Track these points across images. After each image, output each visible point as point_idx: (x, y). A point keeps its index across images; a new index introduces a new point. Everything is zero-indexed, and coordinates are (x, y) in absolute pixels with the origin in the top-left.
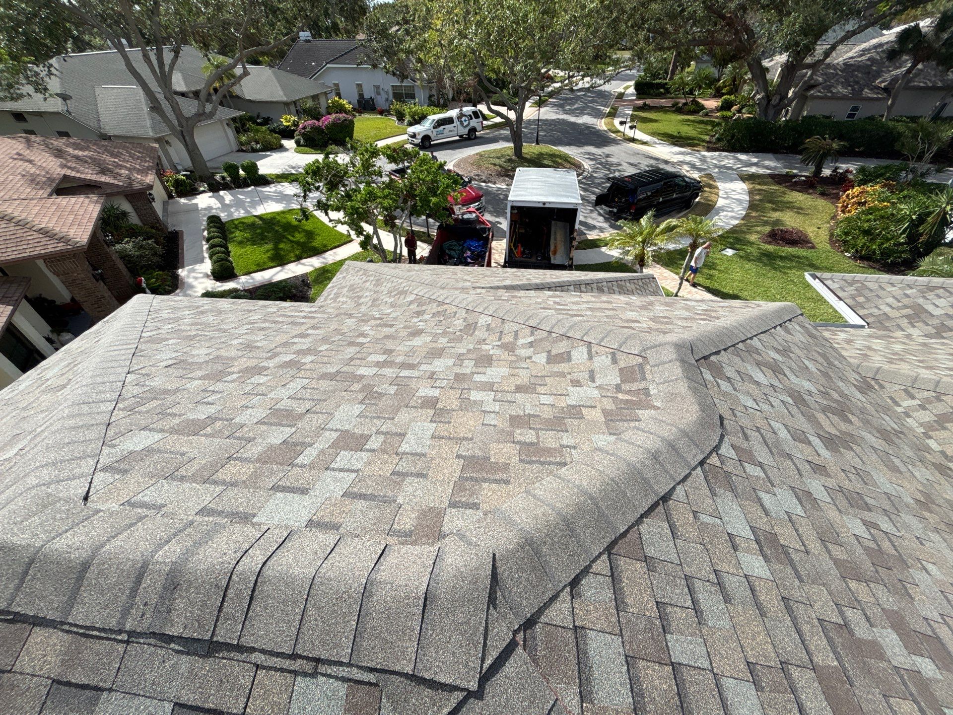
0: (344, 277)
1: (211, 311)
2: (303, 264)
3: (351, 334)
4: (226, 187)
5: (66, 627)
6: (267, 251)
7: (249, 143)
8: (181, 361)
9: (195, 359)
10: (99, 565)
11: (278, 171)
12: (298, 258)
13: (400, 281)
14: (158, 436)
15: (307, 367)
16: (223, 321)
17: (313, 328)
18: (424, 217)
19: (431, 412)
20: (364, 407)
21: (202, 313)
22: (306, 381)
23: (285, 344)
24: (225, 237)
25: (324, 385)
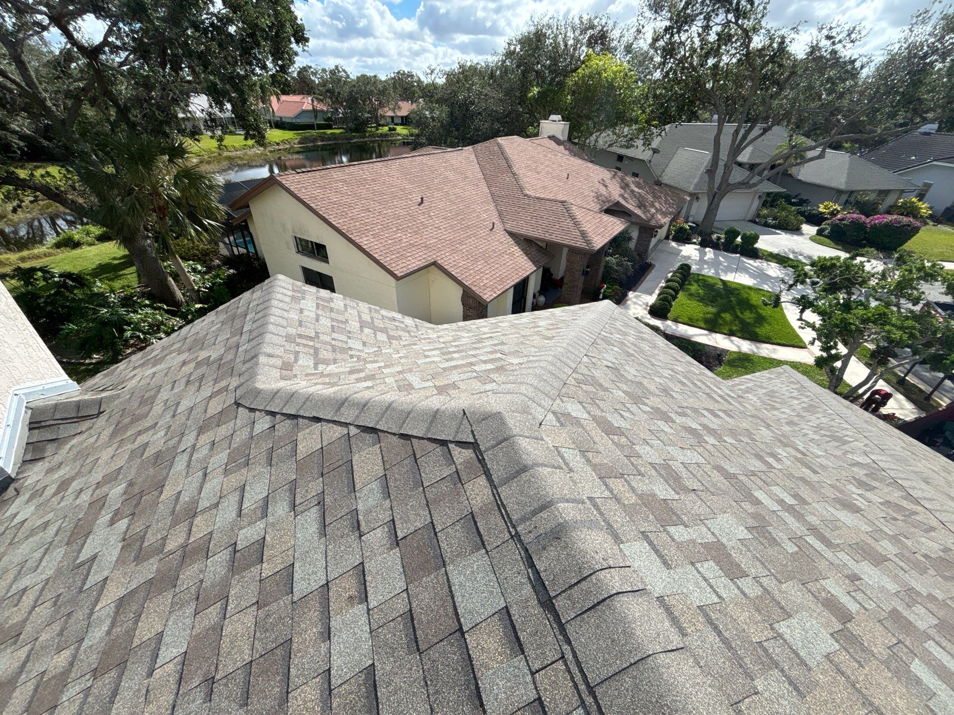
0: (770, 379)
1: (649, 342)
2: (732, 341)
3: (762, 446)
4: (715, 246)
5: (495, 492)
6: (708, 313)
7: (765, 217)
8: (617, 369)
9: (625, 374)
10: (531, 475)
11: (775, 251)
12: (731, 334)
13: (846, 426)
14: (586, 416)
15: (709, 447)
16: (654, 355)
17: (725, 412)
18: (941, 375)
19: (838, 626)
20: (750, 536)
21: (643, 339)
22: (701, 460)
23: (695, 411)
24: (682, 285)
25: (716, 476)
